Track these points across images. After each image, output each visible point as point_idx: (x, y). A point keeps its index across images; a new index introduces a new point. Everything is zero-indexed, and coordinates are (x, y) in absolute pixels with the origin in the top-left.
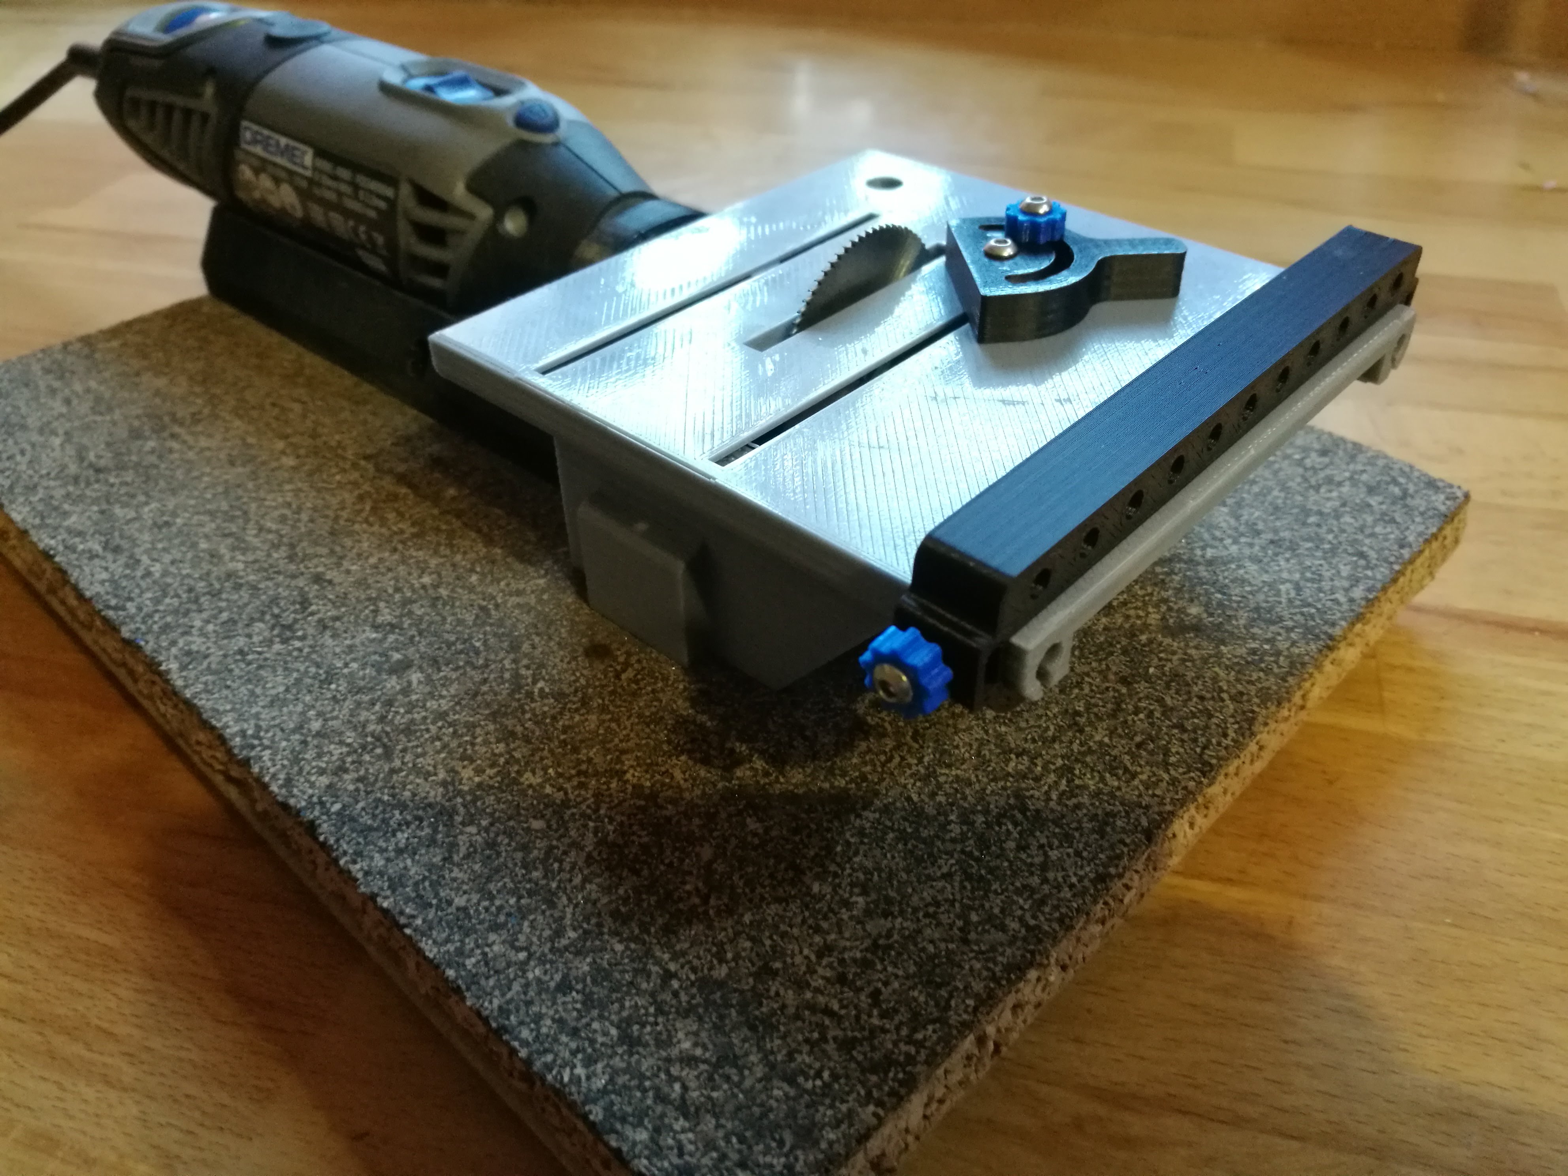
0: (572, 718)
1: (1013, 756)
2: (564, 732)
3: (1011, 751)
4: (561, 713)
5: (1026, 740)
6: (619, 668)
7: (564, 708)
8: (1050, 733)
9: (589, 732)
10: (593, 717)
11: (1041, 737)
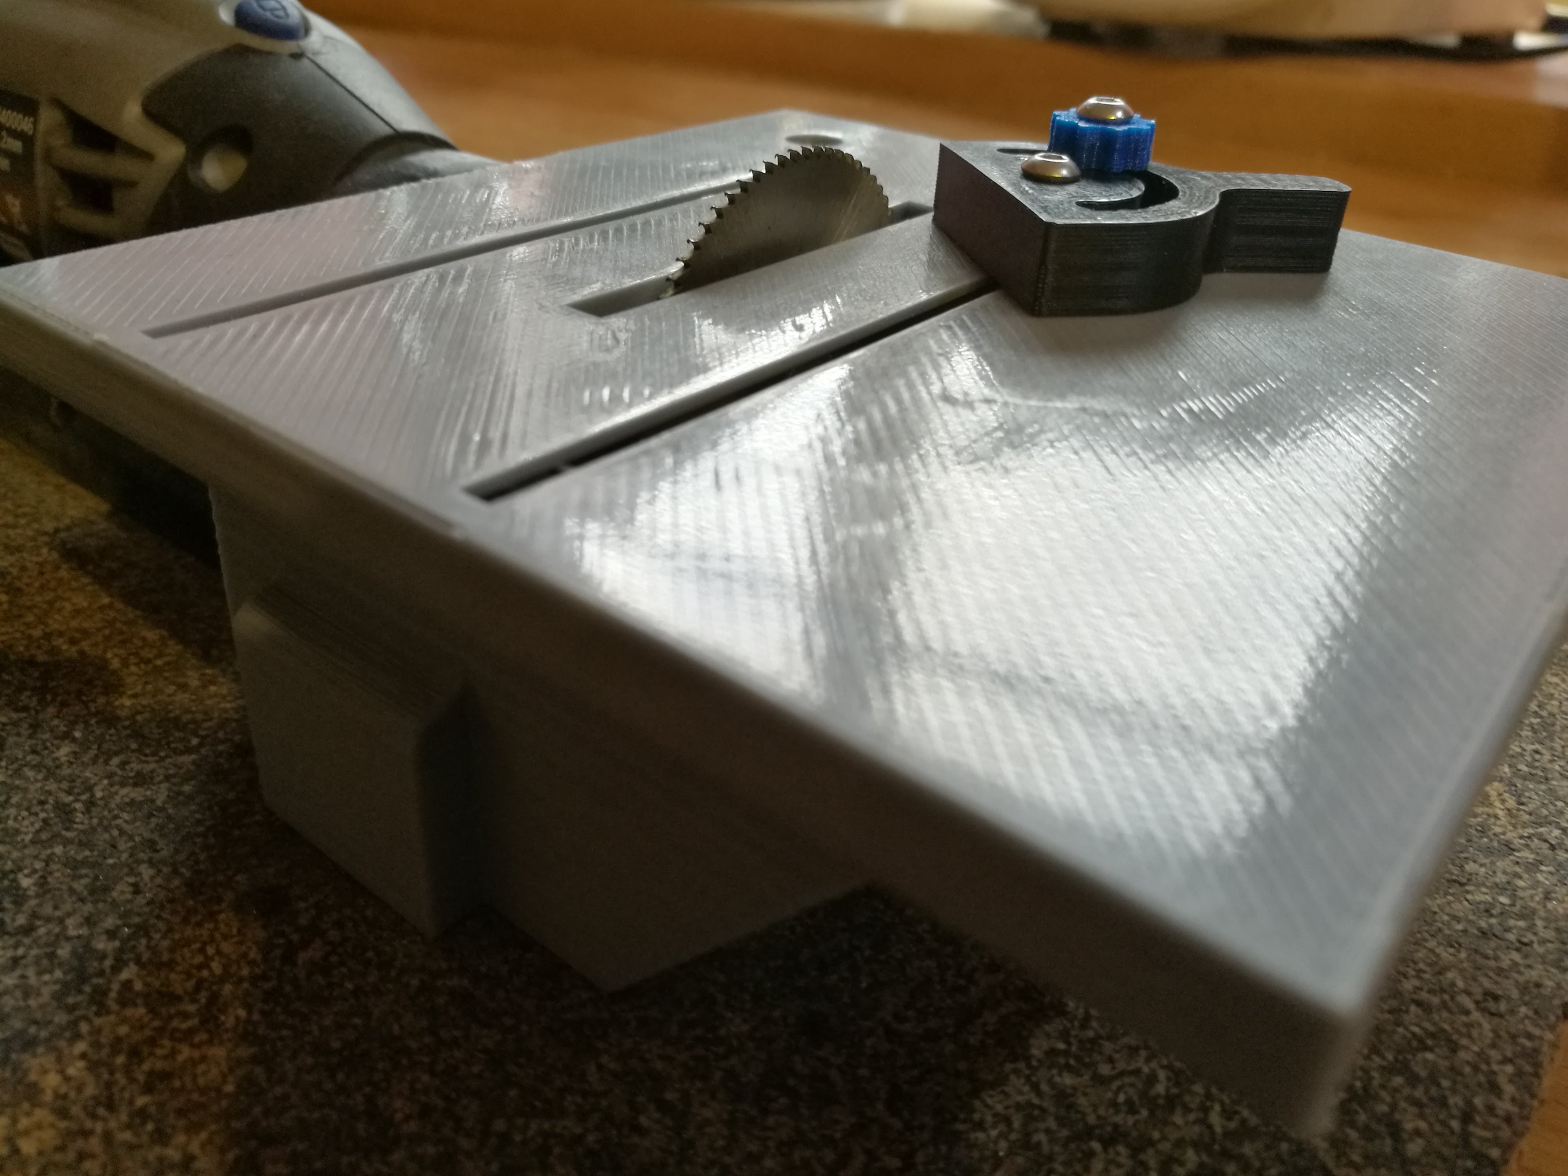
0: (173, 1053)
1: (1096, 1146)
2: (148, 1089)
3: (1089, 1133)
4: (152, 1042)
5: (1114, 1104)
6: (295, 937)
7: (161, 1030)
8: (1160, 1089)
9: (203, 1091)
10: (218, 1052)
11: (1143, 1094)
